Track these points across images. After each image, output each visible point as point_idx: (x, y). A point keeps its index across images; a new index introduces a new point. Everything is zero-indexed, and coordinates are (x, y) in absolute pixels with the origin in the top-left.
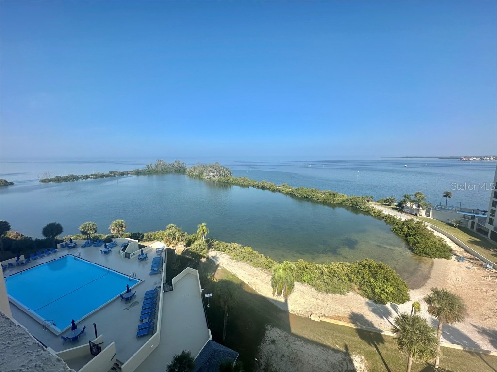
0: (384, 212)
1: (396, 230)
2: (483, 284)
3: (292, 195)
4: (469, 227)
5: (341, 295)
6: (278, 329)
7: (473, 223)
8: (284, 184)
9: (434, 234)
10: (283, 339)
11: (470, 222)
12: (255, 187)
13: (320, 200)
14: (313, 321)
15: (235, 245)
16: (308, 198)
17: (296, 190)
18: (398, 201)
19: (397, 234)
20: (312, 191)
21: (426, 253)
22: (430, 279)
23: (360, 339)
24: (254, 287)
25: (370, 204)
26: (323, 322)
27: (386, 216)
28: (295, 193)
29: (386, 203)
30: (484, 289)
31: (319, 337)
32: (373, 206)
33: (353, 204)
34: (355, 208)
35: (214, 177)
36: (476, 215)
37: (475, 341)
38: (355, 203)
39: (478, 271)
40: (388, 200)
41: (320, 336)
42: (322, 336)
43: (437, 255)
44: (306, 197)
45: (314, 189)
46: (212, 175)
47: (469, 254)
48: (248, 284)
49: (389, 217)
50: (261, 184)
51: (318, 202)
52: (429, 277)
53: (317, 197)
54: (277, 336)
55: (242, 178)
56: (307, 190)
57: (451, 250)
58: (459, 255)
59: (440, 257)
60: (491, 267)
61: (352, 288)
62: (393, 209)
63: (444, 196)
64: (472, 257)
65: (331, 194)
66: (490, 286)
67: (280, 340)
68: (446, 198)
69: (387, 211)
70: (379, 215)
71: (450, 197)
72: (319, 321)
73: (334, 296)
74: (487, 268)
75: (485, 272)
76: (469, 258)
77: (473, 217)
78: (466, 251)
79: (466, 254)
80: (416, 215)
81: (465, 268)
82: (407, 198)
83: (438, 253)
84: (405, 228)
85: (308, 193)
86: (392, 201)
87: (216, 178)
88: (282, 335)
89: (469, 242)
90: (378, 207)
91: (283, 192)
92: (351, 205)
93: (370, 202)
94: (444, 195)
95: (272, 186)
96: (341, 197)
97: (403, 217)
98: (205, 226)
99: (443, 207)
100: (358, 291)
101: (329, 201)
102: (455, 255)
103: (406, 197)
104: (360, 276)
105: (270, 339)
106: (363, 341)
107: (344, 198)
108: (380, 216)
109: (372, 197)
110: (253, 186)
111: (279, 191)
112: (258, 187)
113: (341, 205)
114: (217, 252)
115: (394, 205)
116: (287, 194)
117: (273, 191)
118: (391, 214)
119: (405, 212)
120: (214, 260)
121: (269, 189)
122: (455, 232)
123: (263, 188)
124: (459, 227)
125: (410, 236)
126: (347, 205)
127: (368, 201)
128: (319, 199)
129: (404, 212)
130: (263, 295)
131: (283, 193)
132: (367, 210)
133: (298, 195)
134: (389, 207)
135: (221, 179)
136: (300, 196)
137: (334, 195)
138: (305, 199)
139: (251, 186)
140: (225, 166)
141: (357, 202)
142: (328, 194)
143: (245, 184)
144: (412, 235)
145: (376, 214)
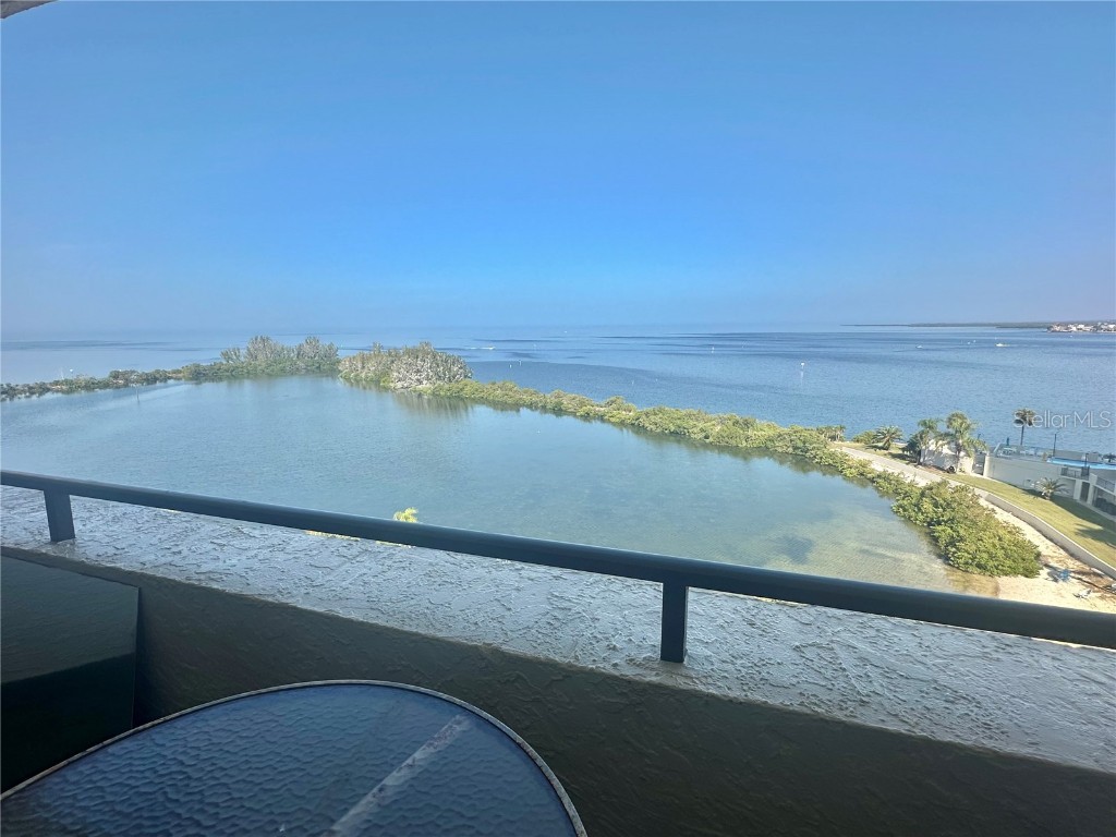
0: (873, 466)
1: (905, 510)
3: (638, 428)
4: (1077, 496)
7: (1086, 486)
8: (613, 398)
9: (996, 516)
11: (1079, 483)
12: (536, 408)
13: (711, 439)
16: (678, 436)
17: (647, 414)
18: (907, 437)
19: (908, 519)
20: (689, 416)
21: (979, 566)
25: (839, 446)
27: (879, 476)
28: (644, 421)
29: (877, 441)
32: (845, 450)
33: (795, 448)
34: (802, 459)
35: (421, 383)
38: (800, 444)
39: (1100, 603)
40: (883, 433)
43: (1006, 569)
44: (675, 433)
46: (414, 377)
47: (1078, 563)
49: (885, 477)
50: (550, 399)
51: (705, 444)
53: (702, 430)
55: (500, 384)
56: (675, 413)
57: (1038, 555)
58: (1055, 565)
59: (1014, 572)
62: (894, 456)
63: (1018, 422)
64: (1086, 567)
65: (737, 422)
68: (1021, 426)
69: (879, 463)
70: (862, 474)
71: (1030, 423)
76: (1079, 573)
77: (1086, 473)
78: (1073, 555)
79: (1073, 565)
80: (951, 470)
81: (1071, 598)
82: (930, 427)
83: (1008, 563)
84: (927, 505)
85: (678, 422)
86: (893, 436)
87: (426, 386)
89: (1076, 534)
90: (856, 454)
91: (613, 420)
92: (791, 450)
93: (837, 442)
94: (1017, 418)
95: (582, 404)
96: (764, 429)
97: (919, 477)
99: (1014, 450)
101: (733, 442)
102: (1047, 566)
103: (928, 426)
107: (771, 433)
108: (865, 478)
109: (841, 428)
110: (531, 406)
111: (602, 418)
112: (544, 409)
113: (764, 450)
115: (899, 445)
116: (622, 424)
117: (587, 417)
118: (890, 471)
119: (925, 465)
121: (574, 414)
122: (1043, 511)
123: (558, 411)
124: (1053, 498)
125: (939, 524)
126: (780, 450)
127: (833, 438)
128: (707, 437)
129: (920, 464)
131: (612, 423)
132: (831, 462)
133: (653, 427)
134: (886, 452)
135: (441, 388)
136: (658, 430)
137: (747, 424)
138: (672, 438)
139: (523, 405)
140: (450, 353)
141: (804, 443)
142: (731, 423)
143: (510, 401)
144: (946, 522)
145: (853, 470)
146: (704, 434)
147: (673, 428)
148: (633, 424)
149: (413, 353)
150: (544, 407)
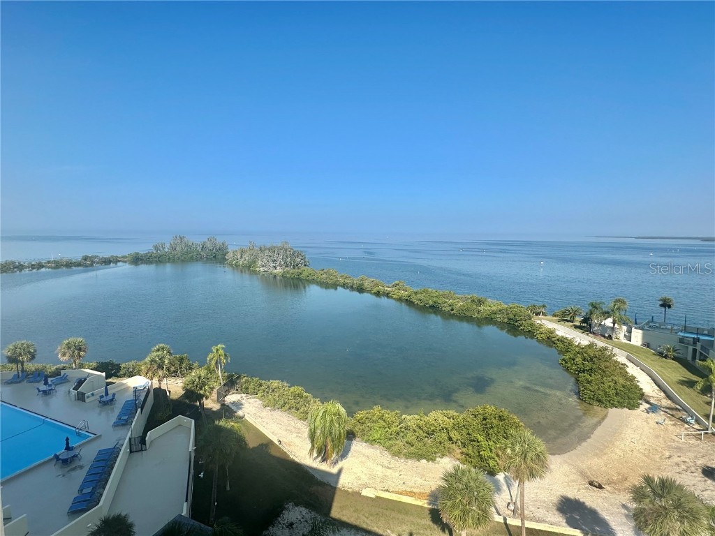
0: (557, 333)
1: (566, 362)
2: (669, 447)
3: (409, 302)
4: (689, 358)
5: (429, 462)
6: (304, 509)
7: (695, 351)
8: (397, 282)
9: (628, 370)
10: (306, 521)
11: (691, 348)
12: (347, 288)
13: (454, 312)
14: (364, 497)
15: (275, 383)
16: (434, 309)
17: (416, 293)
18: (584, 314)
19: (567, 369)
20: (443, 295)
21: (599, 401)
22: (588, 440)
24: (286, 449)
25: (540, 319)
26: (380, 498)
27: (558, 340)
28: (414, 299)
29: (566, 317)
30: (667, 454)
31: (365, 519)
32: (543, 321)
33: (509, 319)
34: (513, 326)
35: (275, 267)
36: (701, 337)
37: (613, 527)
38: (511, 316)
39: (671, 428)
40: (569, 311)
41: (367, 518)
42: (371, 518)
43: (615, 403)
44: (432, 307)
45: (446, 292)
46: (272, 265)
47: (669, 402)
48: (278, 444)
49: (562, 340)
50: (356, 282)
51: (450, 316)
52: (589, 438)
53: (450, 306)
54: (299, 517)
55: (325, 271)
56: (434, 292)
57: (643, 394)
58: (655, 403)
59: (621, 405)
60: (693, 422)
61: (450, 452)
62: (576, 327)
63: (661, 305)
64: (673, 405)
65: (474, 301)
66: (679, 449)
67: (301, 523)
69: (563, 331)
70: (548, 338)
71: (669, 307)
72: (373, 496)
73: (417, 463)
74: (687, 423)
75: (682, 430)
76: (667, 408)
77: (696, 341)
78: (669, 396)
79: (666, 402)
80: (610, 337)
81: (653, 424)
82: (595, 307)
83: (616, 399)
84: (579, 360)
85: (435, 299)
86: (575, 313)
87: (279, 271)
88: (307, 516)
89: (678, 383)
90: (548, 324)
91: (394, 296)
92: (506, 320)
93: (541, 316)
94: (661, 303)
95: (377, 285)
96: (492, 305)
97: (582, 339)
98: (223, 348)
99: (658, 325)
100: (459, 456)
101: (468, 314)
102: (648, 402)
103: (594, 306)
104: (464, 432)
105: (286, 521)
107: (494, 308)
108: (551, 340)
109: (544, 306)
110: (344, 286)
111: (387, 295)
112: (352, 288)
113: (489, 320)
115: (578, 319)
116: (400, 299)
117: (378, 294)
118: (567, 336)
119: (594, 333)
121: (369, 292)
122: (661, 366)
123: (361, 290)
124: (675, 359)
125: (584, 371)
126: (499, 320)
127: (537, 314)
128: (452, 310)
129: (591, 333)
130: (297, 460)
131: (394, 299)
132: (530, 329)
133: (419, 302)
134: (571, 324)
135: (288, 272)
136: (422, 304)
137: (480, 302)
138: (431, 310)
139: (339, 285)
140: (295, 249)
141: (515, 316)
142: (470, 301)
143: (330, 282)
144: (588, 371)
145: (543, 335)
146: (451, 308)
147: (431, 303)
148: (407, 300)
149: (272, 249)
150: (352, 287)
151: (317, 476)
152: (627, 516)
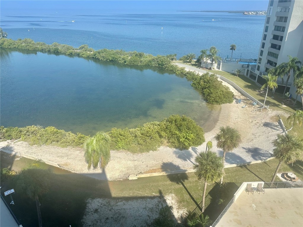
0: (186, 69)
1: (195, 85)
2: (251, 117)
3: (95, 59)
4: (245, 74)
5: (154, 151)
6: (99, 199)
7: (248, 70)
8: (82, 46)
9: (223, 84)
10: (105, 205)
11: (246, 69)
12: (45, 52)
13: (127, 63)
14: (131, 180)
15: (33, 128)
16: (113, 62)
17: (99, 53)
18: (197, 57)
19: (196, 88)
20: (117, 53)
21: (216, 102)
22: (219, 122)
23: (170, 182)
24: (66, 168)
25: (174, 62)
26: (140, 178)
27: (187, 73)
28: (98, 56)
29: (187, 60)
30: (251, 121)
31: (138, 192)
32: (177, 64)
33: (159, 64)
34: (161, 68)
36: (250, 64)
37: (244, 158)
38: (161, 63)
39: (248, 108)
40: (189, 56)
41: (139, 191)
42: (141, 190)
43: (224, 101)
44: (112, 61)
45: (119, 50)
47: (244, 97)
49: (189, 73)
50: (52, 47)
51: (125, 65)
52: (218, 120)
53: (123, 59)
54: (99, 205)
55: (24, 40)
56: (111, 51)
57: (233, 95)
58: (238, 98)
59: (226, 102)
60: (256, 104)
61: (162, 143)
62: (193, 65)
63: (231, 49)
64: (246, 98)
65: (137, 55)
66: (254, 117)
67: (102, 207)
68: (232, 50)
69: (188, 68)
70: (182, 73)
71: (234, 50)
72: (137, 178)
73: (148, 154)
74: (253, 105)
75: (252, 108)
76: (243, 100)
77: (248, 66)
78: (243, 94)
79: (242, 97)
80: (210, 69)
81: (240, 108)
82: (204, 53)
83: (225, 99)
84: (202, 83)
85: (113, 56)
86: (192, 57)
88: (103, 202)
89: (244, 87)
90: (179, 65)
91: (84, 56)
92: (157, 65)
94: (231, 48)
95: (68, 49)
96: (147, 57)
97: (200, 72)
99: (229, 60)
100: (167, 144)
101: (136, 63)
102: (235, 99)
103: (203, 52)
104: (168, 131)
105: (92, 210)
106: (173, 183)
107: (150, 59)
108: (183, 74)
109: (175, 55)
110: (42, 51)
111: (78, 55)
112: (49, 52)
113: (148, 66)
114: (9, 141)
115: (194, 61)
116: (88, 58)
117: (71, 55)
118: (191, 71)
120: (7, 151)
121: (64, 54)
122: (236, 80)
123: (57, 52)
124: (239, 76)
125: (205, 88)
126: (153, 66)
127: (172, 59)
128: (125, 62)
129: (201, 67)
130: (77, 172)
132: (171, 69)
133: (102, 59)
134: (190, 63)
136: (105, 60)
137: (141, 55)
139: (38, 51)
141: (162, 62)
142: (134, 55)
143: (30, 49)
144: (207, 88)
145: (179, 72)
146: (124, 61)
147: (111, 59)
148: (93, 58)
151: (96, 178)
152: (247, 152)
